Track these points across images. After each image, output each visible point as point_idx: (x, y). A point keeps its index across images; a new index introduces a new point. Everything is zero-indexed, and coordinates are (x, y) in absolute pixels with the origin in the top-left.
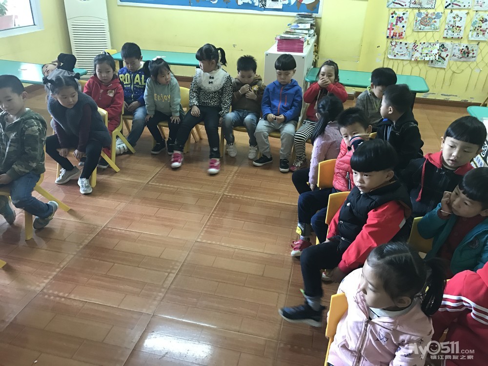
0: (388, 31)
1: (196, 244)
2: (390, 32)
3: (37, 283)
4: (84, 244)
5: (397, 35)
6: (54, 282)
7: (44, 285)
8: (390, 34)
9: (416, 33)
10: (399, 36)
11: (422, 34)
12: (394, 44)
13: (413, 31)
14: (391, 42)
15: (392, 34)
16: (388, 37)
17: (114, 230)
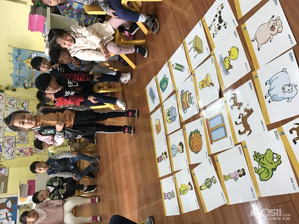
0: (28, 155)
2: (29, 154)
5: (30, 150)
8: (30, 154)
9: (29, 142)
10: (31, 149)
11: (30, 139)
12: (35, 152)
13: (28, 144)
14: (34, 153)
15: (30, 153)
16: (32, 155)
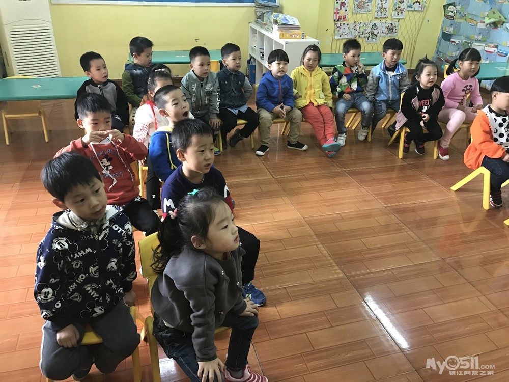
0: (335, 15)
1: (388, 208)
3: (333, 272)
4: (313, 234)
5: (342, 18)
6: (342, 267)
7: (339, 271)
8: (336, 18)
12: (339, 25)
15: (338, 18)
17: (315, 218)
